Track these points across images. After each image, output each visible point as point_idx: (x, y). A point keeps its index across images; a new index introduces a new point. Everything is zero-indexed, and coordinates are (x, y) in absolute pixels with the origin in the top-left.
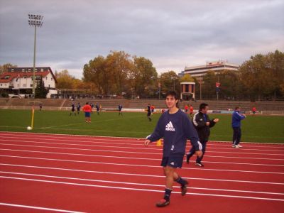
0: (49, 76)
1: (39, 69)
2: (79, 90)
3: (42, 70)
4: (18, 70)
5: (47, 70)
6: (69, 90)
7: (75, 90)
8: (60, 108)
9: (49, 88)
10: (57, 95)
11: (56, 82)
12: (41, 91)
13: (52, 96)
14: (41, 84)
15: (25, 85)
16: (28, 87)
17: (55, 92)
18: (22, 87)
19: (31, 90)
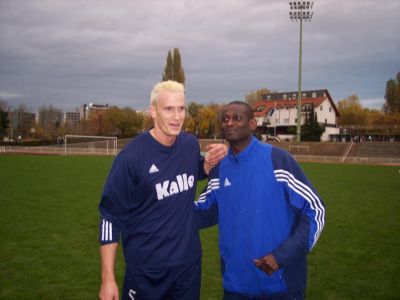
0: (326, 104)
1: (309, 94)
2: (377, 127)
3: (314, 95)
4: (277, 97)
5: (323, 94)
6: (360, 127)
7: (370, 128)
8: (344, 158)
9: (326, 125)
10: (339, 137)
11: (337, 114)
12: (312, 130)
13: (331, 136)
14: (312, 118)
15: (287, 120)
16: (292, 123)
17: (335, 131)
18: (282, 123)
19: (295, 127)
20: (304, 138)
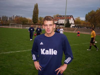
0: (72, 19)
1: (68, 16)
2: (83, 25)
3: (69, 17)
4: (61, 16)
5: (71, 16)
6: (79, 25)
8: (74, 32)
9: (72, 24)
11: (74, 21)
12: (68, 25)
13: (73, 26)
14: (68, 22)
15: (63, 22)
16: (64, 23)
18: (61, 23)
20: (66, 27)
